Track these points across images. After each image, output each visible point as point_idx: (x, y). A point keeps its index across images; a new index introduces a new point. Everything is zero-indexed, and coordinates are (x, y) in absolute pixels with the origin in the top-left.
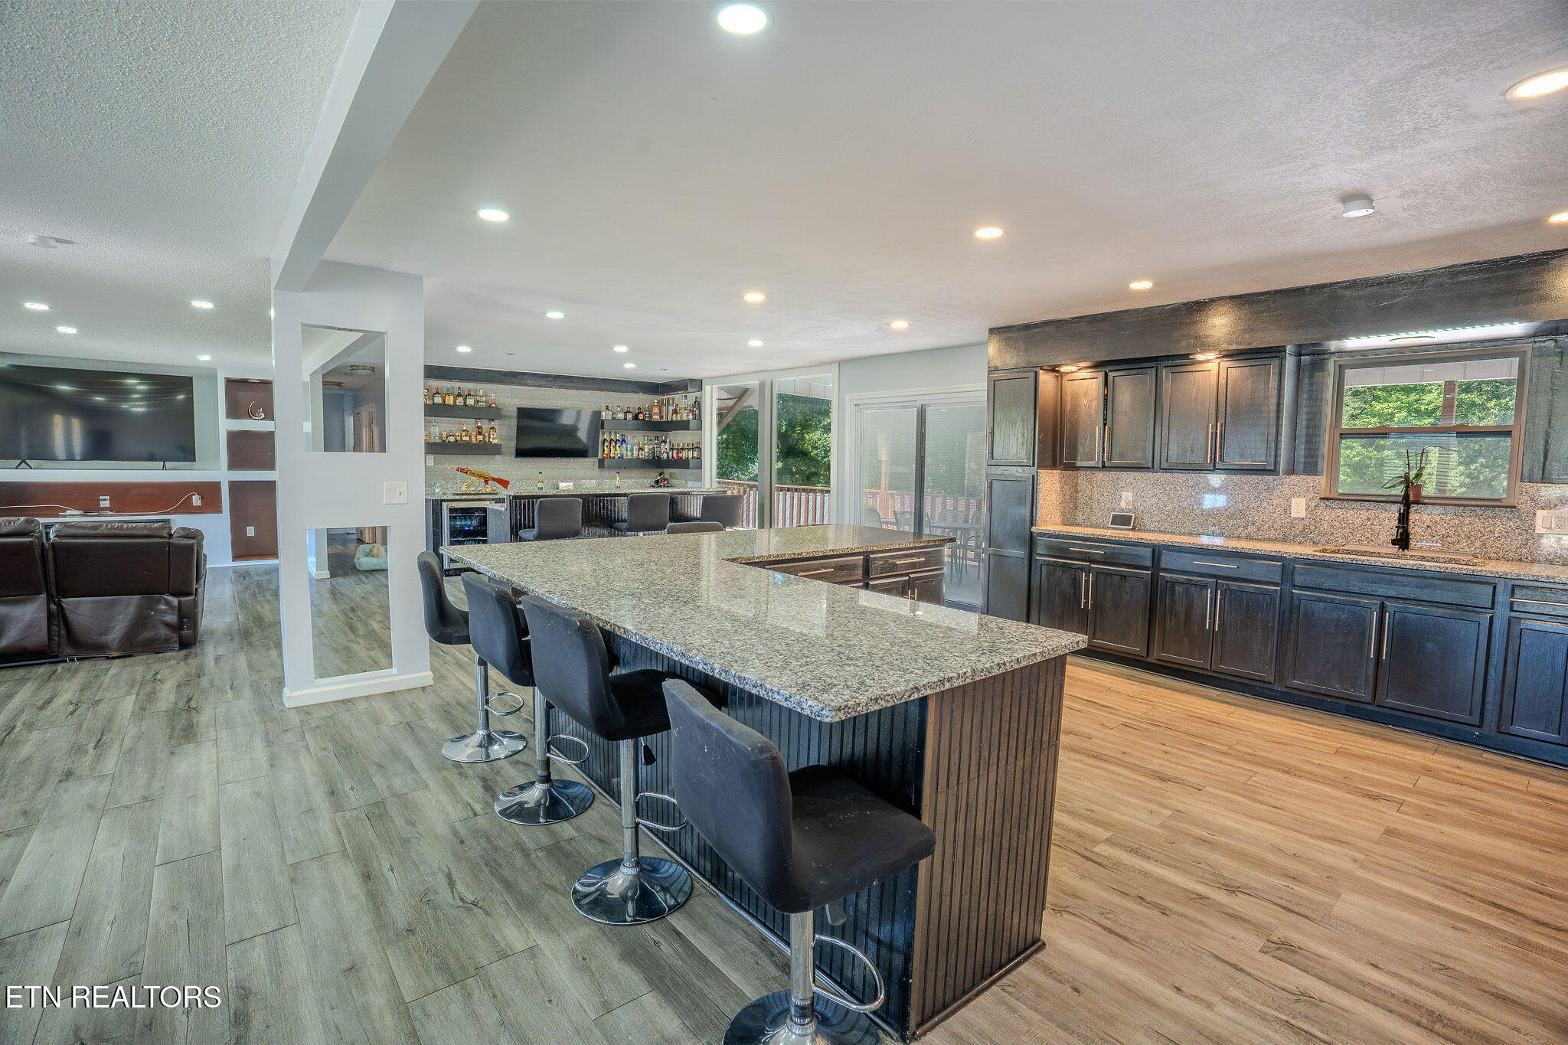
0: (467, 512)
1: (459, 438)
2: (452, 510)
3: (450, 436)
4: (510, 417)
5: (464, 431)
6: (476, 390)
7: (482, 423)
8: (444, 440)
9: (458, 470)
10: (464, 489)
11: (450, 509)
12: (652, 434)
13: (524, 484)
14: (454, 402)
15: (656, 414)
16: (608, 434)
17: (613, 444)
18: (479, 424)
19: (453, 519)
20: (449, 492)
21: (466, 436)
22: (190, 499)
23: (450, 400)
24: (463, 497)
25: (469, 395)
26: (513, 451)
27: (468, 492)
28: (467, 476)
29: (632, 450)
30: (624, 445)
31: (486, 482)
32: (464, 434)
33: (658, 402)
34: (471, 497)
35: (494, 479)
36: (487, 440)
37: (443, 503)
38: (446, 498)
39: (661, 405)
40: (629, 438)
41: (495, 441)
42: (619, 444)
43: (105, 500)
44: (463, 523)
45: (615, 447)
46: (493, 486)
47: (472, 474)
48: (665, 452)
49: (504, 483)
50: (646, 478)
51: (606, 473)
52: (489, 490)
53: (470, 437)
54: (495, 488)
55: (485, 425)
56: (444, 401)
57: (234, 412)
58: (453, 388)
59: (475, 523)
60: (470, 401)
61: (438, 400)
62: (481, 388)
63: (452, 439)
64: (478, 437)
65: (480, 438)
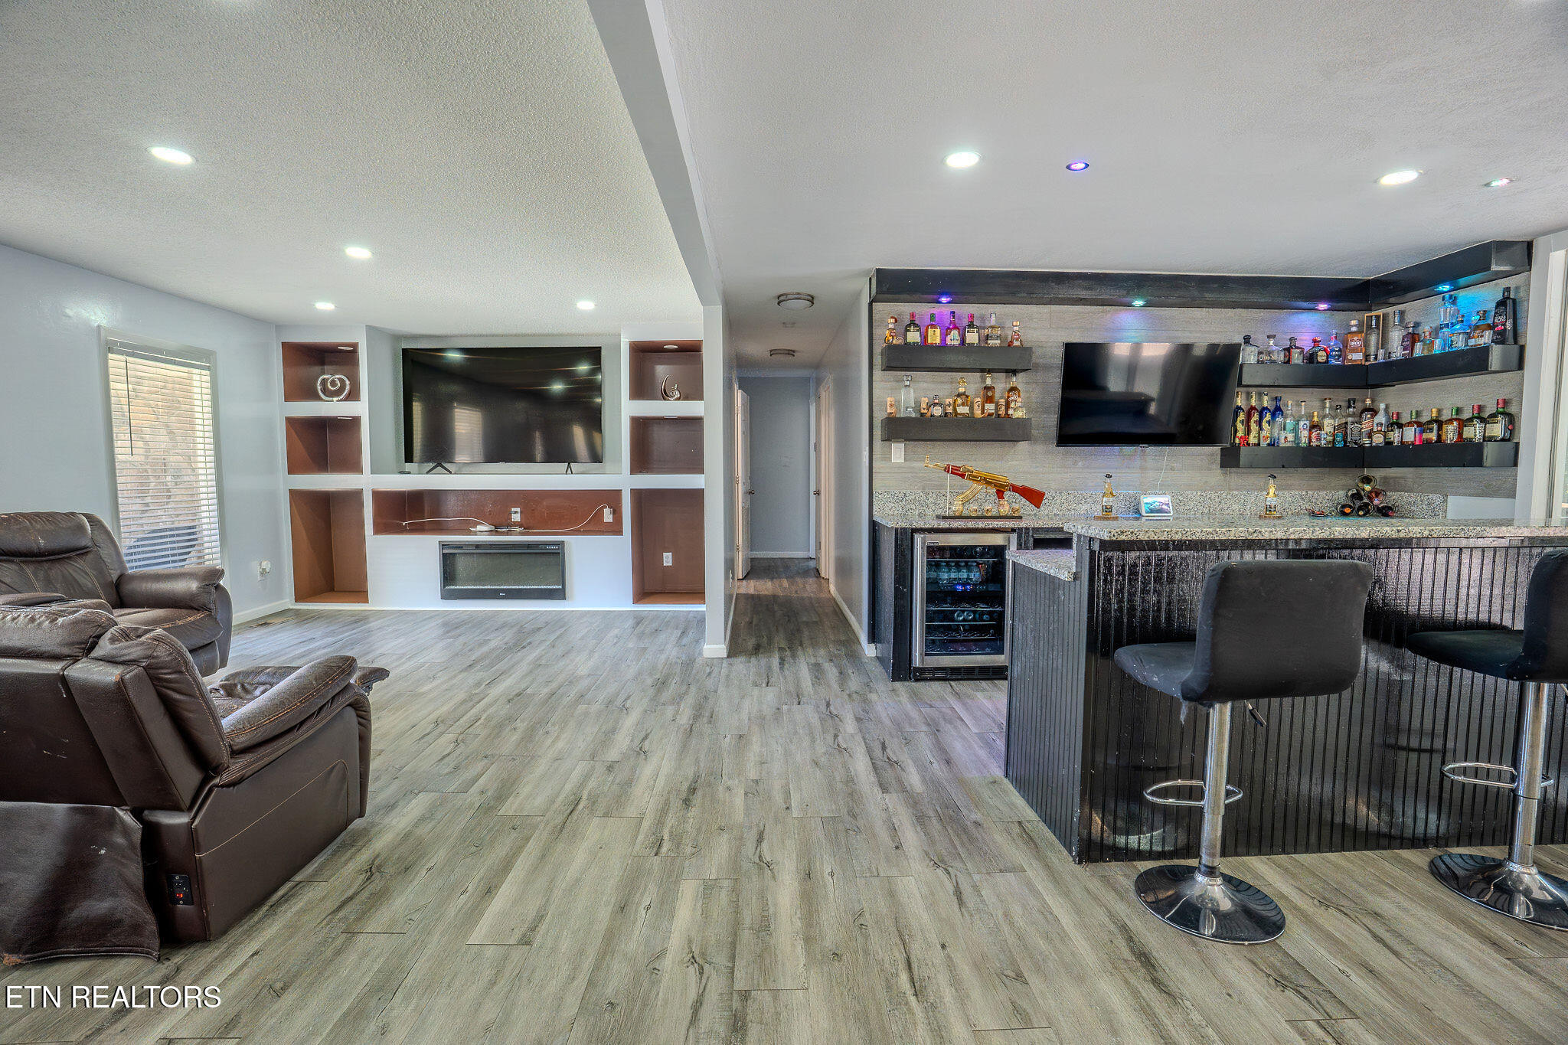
0: (961, 555)
1: (950, 410)
2: (932, 551)
3: (935, 404)
4: (1047, 368)
5: (959, 395)
6: (982, 318)
7: (992, 379)
8: (922, 415)
9: (947, 470)
10: (957, 507)
11: (928, 547)
12: (1342, 395)
13: (1071, 498)
14: (943, 339)
15: (1354, 350)
16: (1244, 396)
17: (1256, 417)
18: (989, 382)
19: (933, 566)
20: (929, 512)
21: (963, 404)
22: (600, 514)
23: (935, 337)
24: (956, 524)
25: (971, 325)
26: (1053, 431)
27: (966, 513)
28: (966, 482)
29: (1296, 430)
30: (1279, 419)
31: (1000, 494)
32: (959, 401)
33: (1360, 325)
34: (970, 524)
35: (1015, 489)
36: (1002, 412)
37: (916, 536)
38: (921, 525)
39: (1365, 328)
40: (1289, 401)
41: (1019, 414)
42: (1268, 417)
43: (516, 512)
44: (953, 575)
45: (1259, 423)
46: (1013, 502)
47: (974, 478)
48: (1372, 431)
49: (1034, 497)
50: (1324, 488)
51: (1235, 477)
52: (1005, 510)
53: (972, 408)
54: (1017, 506)
55: (1000, 384)
56: (925, 338)
57: (641, 388)
58: (941, 314)
59: (975, 576)
60: (972, 338)
61: (914, 337)
62: (993, 313)
63: (937, 411)
64: (987, 406)
65: (990, 408)
